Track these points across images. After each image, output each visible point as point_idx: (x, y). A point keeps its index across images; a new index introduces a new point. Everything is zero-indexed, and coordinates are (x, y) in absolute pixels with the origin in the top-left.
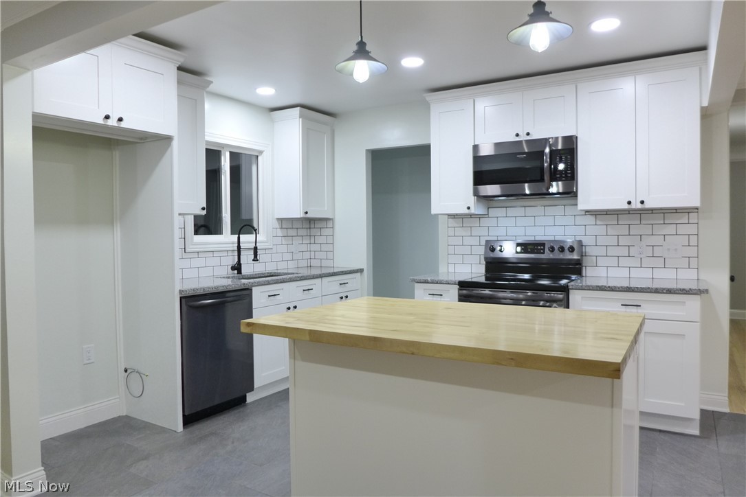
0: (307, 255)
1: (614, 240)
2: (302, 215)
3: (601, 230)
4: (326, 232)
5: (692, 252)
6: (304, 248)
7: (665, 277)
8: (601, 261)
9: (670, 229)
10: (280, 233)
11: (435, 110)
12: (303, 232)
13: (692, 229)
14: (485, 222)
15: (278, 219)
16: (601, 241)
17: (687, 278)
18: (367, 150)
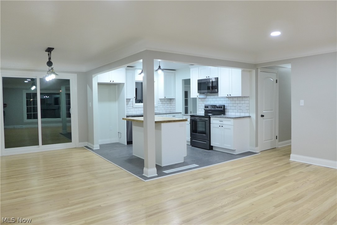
0: (170, 109)
1: (232, 105)
2: (164, 98)
3: (229, 102)
4: (174, 102)
5: (248, 108)
6: (169, 106)
7: (243, 115)
8: (230, 111)
9: (243, 102)
10: (160, 102)
11: (191, 70)
12: (168, 102)
13: (247, 102)
14: (206, 100)
15: (160, 99)
16: (230, 105)
17: (247, 115)
18: (183, 80)
